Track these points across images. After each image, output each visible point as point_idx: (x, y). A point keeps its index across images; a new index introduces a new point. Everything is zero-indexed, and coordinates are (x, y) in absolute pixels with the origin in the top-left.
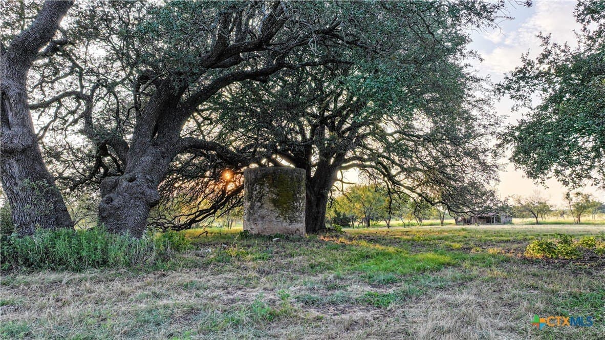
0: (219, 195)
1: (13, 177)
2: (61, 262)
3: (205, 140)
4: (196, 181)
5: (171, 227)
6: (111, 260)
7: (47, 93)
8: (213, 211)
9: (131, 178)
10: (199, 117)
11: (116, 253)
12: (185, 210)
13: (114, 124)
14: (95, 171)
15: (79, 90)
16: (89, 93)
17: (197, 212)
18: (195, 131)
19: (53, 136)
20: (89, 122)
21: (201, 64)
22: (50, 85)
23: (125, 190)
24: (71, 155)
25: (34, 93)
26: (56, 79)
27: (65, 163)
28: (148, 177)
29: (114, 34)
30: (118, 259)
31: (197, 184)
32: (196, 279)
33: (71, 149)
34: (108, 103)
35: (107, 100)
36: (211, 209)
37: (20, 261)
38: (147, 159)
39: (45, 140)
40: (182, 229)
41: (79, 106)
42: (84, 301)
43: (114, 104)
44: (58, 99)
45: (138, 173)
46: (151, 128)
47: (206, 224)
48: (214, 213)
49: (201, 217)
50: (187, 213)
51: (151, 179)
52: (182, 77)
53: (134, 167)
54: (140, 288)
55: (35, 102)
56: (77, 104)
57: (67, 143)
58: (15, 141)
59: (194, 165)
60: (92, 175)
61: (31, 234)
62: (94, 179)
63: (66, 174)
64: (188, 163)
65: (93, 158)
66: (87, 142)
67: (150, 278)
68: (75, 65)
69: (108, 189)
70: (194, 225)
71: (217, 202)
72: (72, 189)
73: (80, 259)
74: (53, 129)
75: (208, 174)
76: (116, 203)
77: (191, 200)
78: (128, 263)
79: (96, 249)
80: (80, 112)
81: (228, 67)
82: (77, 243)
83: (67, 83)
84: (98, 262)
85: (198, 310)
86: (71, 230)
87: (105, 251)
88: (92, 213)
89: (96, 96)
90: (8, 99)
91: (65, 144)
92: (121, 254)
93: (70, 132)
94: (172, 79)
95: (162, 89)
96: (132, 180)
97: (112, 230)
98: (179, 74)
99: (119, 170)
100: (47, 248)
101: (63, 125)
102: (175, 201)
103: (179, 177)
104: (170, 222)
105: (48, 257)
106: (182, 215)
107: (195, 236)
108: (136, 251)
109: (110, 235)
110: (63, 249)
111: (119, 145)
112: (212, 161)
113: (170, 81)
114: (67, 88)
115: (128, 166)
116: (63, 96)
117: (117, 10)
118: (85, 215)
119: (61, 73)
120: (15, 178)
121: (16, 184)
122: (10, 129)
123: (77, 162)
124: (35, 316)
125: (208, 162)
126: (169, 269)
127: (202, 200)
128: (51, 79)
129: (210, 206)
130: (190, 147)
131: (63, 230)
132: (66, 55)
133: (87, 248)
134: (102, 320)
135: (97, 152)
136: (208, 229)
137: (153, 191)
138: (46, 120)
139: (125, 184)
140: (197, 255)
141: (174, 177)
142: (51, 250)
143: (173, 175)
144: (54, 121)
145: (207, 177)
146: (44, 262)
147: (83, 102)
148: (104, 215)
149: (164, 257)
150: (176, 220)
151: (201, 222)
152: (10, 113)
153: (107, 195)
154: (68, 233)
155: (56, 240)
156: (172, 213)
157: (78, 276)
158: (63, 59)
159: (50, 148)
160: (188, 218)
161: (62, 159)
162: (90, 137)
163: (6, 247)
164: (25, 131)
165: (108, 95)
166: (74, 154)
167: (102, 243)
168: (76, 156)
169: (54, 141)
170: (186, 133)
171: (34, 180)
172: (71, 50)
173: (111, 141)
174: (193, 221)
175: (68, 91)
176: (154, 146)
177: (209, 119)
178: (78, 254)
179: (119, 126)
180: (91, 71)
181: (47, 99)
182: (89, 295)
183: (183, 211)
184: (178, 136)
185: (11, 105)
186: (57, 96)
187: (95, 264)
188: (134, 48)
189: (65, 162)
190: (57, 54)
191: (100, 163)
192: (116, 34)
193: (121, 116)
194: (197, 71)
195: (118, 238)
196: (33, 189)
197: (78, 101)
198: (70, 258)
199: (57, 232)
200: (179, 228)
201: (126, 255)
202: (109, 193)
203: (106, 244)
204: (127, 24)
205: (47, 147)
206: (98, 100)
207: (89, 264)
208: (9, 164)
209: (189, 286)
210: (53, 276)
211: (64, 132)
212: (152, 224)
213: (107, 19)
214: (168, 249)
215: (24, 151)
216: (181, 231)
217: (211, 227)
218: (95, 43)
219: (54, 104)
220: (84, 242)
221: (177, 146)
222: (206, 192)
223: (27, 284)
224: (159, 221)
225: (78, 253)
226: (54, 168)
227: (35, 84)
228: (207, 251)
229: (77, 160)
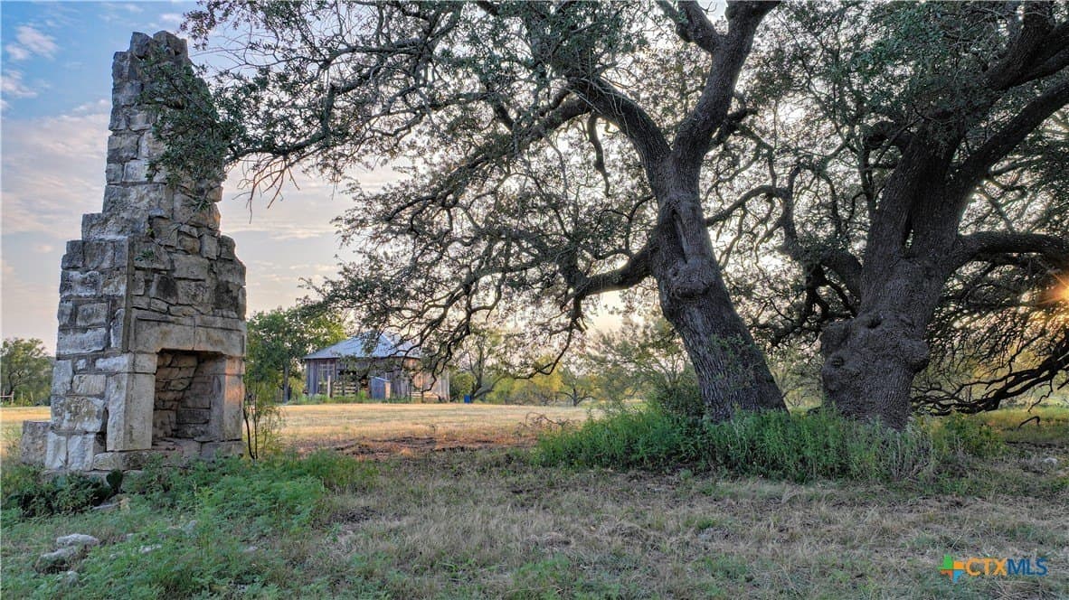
0: (1057, 340)
1: (695, 332)
2: (775, 465)
3: (1011, 229)
4: (1000, 315)
5: (956, 405)
6: (854, 468)
7: (724, 198)
8: (1046, 373)
9: (873, 321)
10: (992, 186)
11: (863, 456)
12: (981, 373)
13: (830, 228)
14: (806, 311)
15: (769, 183)
16: (785, 184)
17: (1010, 375)
18: (985, 216)
19: (740, 261)
20: (791, 233)
21: (990, 85)
22: (727, 183)
23: (863, 343)
24: (767, 289)
25: (709, 201)
26: (736, 174)
27: (760, 303)
28: (902, 316)
29: (816, 76)
30: (866, 466)
31: (1003, 320)
32: (1034, 520)
33: (767, 278)
34: (817, 195)
35: (815, 189)
36: (1042, 368)
37: (718, 459)
38: (898, 284)
39: (729, 269)
40: (980, 410)
41: (772, 208)
42: (822, 537)
43: (826, 194)
44: (740, 204)
45: (884, 310)
46: (899, 228)
47: (1032, 400)
48: (1050, 377)
49: (1018, 387)
50: (986, 378)
51: (909, 321)
52: (952, 120)
53: (875, 300)
54: (915, 525)
55: (711, 215)
56: (769, 206)
57: (760, 270)
58: (694, 279)
59: (991, 282)
60: (803, 318)
61: (728, 417)
62: (806, 324)
63: (762, 320)
64: (978, 279)
65: (803, 290)
66: (790, 265)
67: (933, 508)
68: (761, 145)
69: (835, 343)
70: (1003, 402)
71: (1056, 355)
72: (775, 343)
73: (803, 461)
74: (738, 251)
75: (1025, 297)
76: (851, 367)
77: (993, 351)
78: (886, 475)
79: (827, 446)
80: (775, 218)
81: (1053, 72)
82: (795, 435)
83: (752, 174)
84: (832, 470)
85: (1050, 590)
86: (784, 413)
87: (843, 451)
88: (809, 380)
89: (797, 187)
90: (680, 220)
91: (757, 271)
92: (870, 458)
93: (762, 251)
94: (930, 128)
95: (913, 152)
96: (874, 324)
97: (849, 414)
98: (945, 115)
99: (847, 307)
100: (752, 442)
101: (752, 243)
102: (958, 355)
103: (961, 310)
104: (953, 397)
105: (756, 455)
106: (975, 383)
107: (1011, 425)
108: (897, 453)
109: (847, 423)
110: (776, 444)
111: (844, 265)
112: (1034, 272)
113: (927, 132)
114: (752, 182)
115: (864, 301)
116: (747, 197)
117: (816, 35)
118: (799, 385)
119: (742, 163)
120: (699, 334)
121: (701, 342)
122: (686, 262)
123: (777, 299)
124: (753, 551)
125: (1025, 275)
126: (968, 493)
127: (1018, 352)
128: (728, 174)
129: (1040, 363)
130: (983, 250)
131: (773, 413)
132: (747, 133)
133: (813, 444)
134: (858, 577)
135: (808, 279)
136: (1039, 411)
137: (915, 343)
138: (727, 238)
139: (862, 332)
140: (1026, 469)
141: (951, 309)
142: (758, 444)
143: (948, 306)
144: (738, 238)
145: (1023, 304)
146: (752, 463)
147: (777, 202)
148: (833, 387)
149: (954, 468)
150: (963, 392)
151: (1020, 396)
152: (683, 239)
153: (834, 354)
154: (780, 419)
155: (764, 429)
156: (955, 379)
157: (804, 491)
158: (743, 140)
159: (737, 280)
160: (991, 388)
161: (754, 296)
162: (796, 258)
163: (699, 437)
164: (705, 262)
165: (816, 181)
166: (771, 286)
167: (835, 436)
168: (775, 290)
169: (741, 269)
170: (967, 223)
171: (724, 335)
172: (752, 122)
173: (829, 260)
174: (1002, 394)
175: (753, 187)
176: (909, 258)
177: (1018, 188)
178: (799, 454)
179: (839, 229)
180: (786, 149)
181: (726, 207)
182: (828, 527)
183: (977, 374)
184: (954, 235)
185: (683, 227)
186: (738, 198)
187: (829, 473)
188: (852, 91)
189: (759, 300)
190: (735, 135)
191: (814, 298)
192: (820, 74)
193: (840, 212)
194: (982, 101)
195: (862, 430)
196: (724, 349)
197: (770, 200)
198: (788, 459)
199: (764, 416)
200: (972, 408)
201: (881, 460)
202: (837, 350)
203: (843, 439)
204: (835, 54)
205: (732, 279)
206: (800, 193)
207: (818, 472)
208: (690, 314)
209: (1018, 534)
210: (768, 488)
211: (754, 254)
212: (916, 398)
213: (802, 55)
214: (960, 453)
215: (706, 292)
216: (977, 414)
217: (1045, 406)
218: (787, 99)
219: (735, 213)
220: (808, 436)
221: (953, 254)
222: (1025, 335)
223: (734, 496)
224: (928, 394)
225: (798, 452)
226: (746, 309)
227: (708, 187)
228: (1046, 460)
229: (778, 295)
